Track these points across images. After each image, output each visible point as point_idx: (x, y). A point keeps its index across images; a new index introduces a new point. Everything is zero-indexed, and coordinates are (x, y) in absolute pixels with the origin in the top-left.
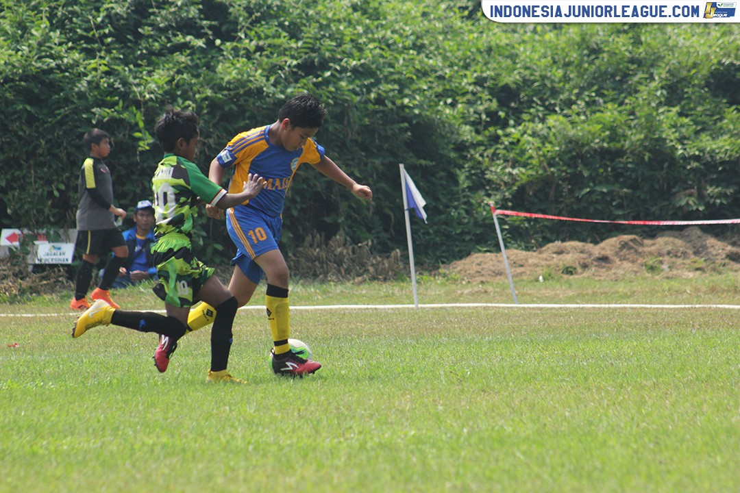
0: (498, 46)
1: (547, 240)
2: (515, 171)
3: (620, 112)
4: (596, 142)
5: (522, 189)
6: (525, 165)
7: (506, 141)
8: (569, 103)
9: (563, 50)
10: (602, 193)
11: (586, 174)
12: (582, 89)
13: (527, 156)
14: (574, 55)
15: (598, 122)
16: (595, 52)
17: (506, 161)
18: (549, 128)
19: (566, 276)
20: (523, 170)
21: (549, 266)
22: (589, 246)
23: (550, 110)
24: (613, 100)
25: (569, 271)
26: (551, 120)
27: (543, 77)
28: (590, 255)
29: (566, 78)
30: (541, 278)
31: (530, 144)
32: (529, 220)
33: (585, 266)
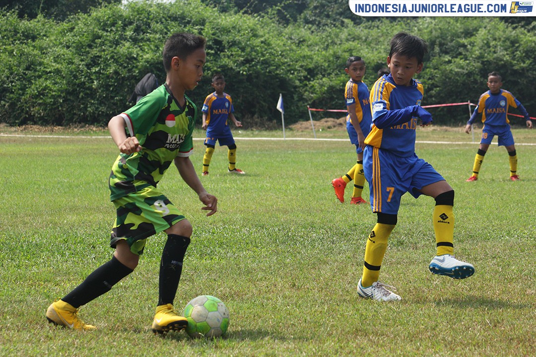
0: (307, 56)
1: (322, 118)
2: (312, 95)
3: (346, 77)
4: (338, 87)
5: (314, 101)
6: (316, 93)
7: (309, 86)
8: (329, 74)
9: (328, 57)
10: (340, 103)
11: (335, 96)
12: (334, 70)
13: (316, 91)
14: (331, 59)
15: (339, 80)
16: (338, 58)
17: (309, 92)
18: (323, 82)
19: (329, 130)
20: (315, 95)
21: (323, 126)
22: (336, 120)
23: (324, 76)
24: (344, 73)
25: (329, 128)
26: (324, 79)
27: (322, 66)
28: (336, 123)
29: (329, 66)
30: (321, 130)
31: (317, 86)
32: (316, 111)
33: (334, 126)
